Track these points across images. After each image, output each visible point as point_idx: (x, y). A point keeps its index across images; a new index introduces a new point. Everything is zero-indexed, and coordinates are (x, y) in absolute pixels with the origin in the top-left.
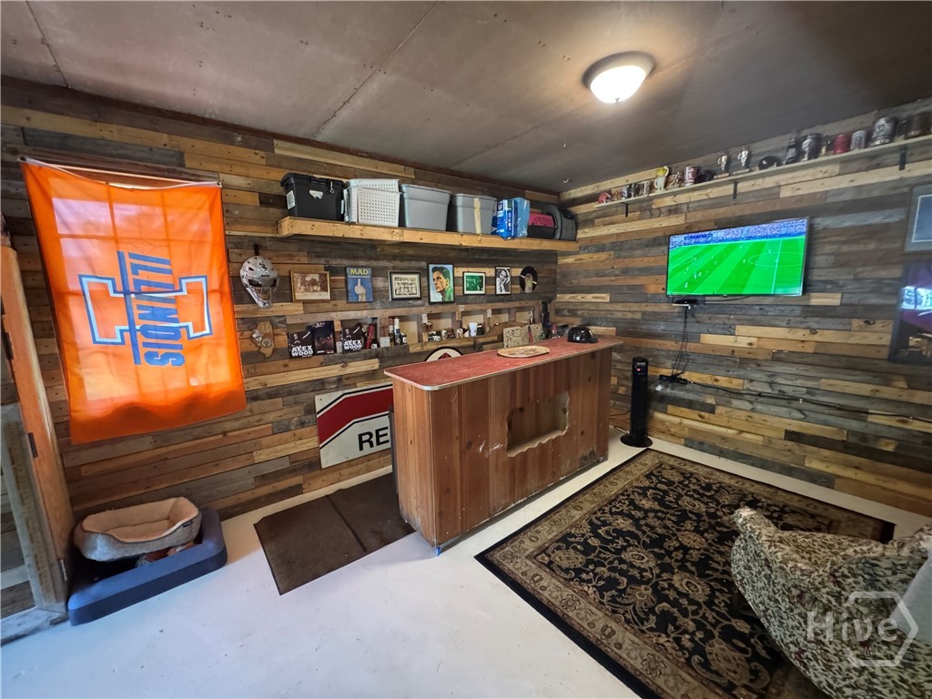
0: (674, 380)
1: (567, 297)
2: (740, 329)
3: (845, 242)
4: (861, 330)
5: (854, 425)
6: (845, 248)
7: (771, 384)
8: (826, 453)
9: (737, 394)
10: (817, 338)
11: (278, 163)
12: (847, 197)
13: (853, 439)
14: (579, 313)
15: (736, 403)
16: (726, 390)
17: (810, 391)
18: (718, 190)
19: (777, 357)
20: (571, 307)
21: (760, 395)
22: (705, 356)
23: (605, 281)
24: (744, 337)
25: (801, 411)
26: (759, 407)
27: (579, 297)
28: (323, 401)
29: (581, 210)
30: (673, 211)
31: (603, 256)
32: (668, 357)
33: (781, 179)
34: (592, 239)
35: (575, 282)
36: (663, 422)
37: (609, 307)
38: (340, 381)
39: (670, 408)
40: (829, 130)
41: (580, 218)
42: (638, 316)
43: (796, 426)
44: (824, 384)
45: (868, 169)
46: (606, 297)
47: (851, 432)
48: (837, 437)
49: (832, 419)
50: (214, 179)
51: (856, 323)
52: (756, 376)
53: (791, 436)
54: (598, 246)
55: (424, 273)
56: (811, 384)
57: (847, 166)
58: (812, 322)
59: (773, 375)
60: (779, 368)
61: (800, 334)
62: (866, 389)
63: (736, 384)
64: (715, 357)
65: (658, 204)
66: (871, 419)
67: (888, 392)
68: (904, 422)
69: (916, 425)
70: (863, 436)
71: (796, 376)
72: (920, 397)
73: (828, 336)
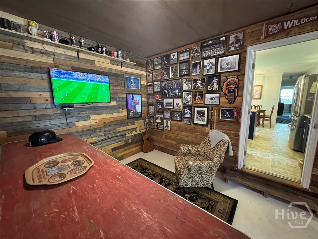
2: (92, 117)
4: (122, 112)
5: (124, 139)
7: (105, 135)
8: (121, 150)
9: (95, 143)
10: (113, 116)
12: (113, 72)
13: (125, 143)
17: (115, 133)
19: (106, 125)
21: (102, 140)
25: (113, 140)
26: (103, 145)
30: (44, 53)
43: (114, 146)
44: (118, 130)
45: (116, 65)
47: (125, 141)
48: (122, 144)
49: (120, 140)
51: (121, 110)
52: (100, 134)
53: (114, 149)
56: (114, 131)
57: (113, 62)
58: (112, 111)
59: (105, 131)
60: (106, 129)
61: (110, 116)
63: (95, 139)
65: (29, 44)
66: (127, 136)
67: (128, 127)
68: (131, 134)
69: (133, 134)
70: (126, 141)
71: (110, 130)
72: (133, 127)
73: (116, 115)
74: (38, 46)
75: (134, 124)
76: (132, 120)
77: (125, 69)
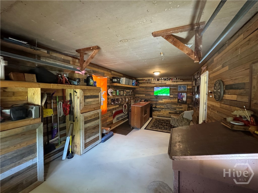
0: (155, 107)
1: (137, 95)
2: (163, 100)
5: (175, 110)
6: (173, 90)
7: (167, 107)
8: (173, 114)
9: (163, 108)
10: (171, 101)
11: (112, 74)
12: (173, 85)
13: (175, 112)
15: (163, 110)
16: (162, 108)
17: (171, 107)
18: (160, 82)
19: (167, 103)
20: (138, 97)
21: (166, 108)
22: (159, 104)
23: (144, 93)
24: (164, 101)
25: (170, 110)
26: (166, 110)
27: (140, 95)
28: (114, 112)
29: (140, 81)
30: (154, 84)
31: (144, 89)
32: (154, 104)
33: (167, 82)
34: (142, 86)
35: (139, 93)
36: (154, 114)
37: (145, 97)
38: (115, 109)
39: (155, 112)
40: (171, 77)
41: (140, 83)
42: (150, 98)
43: (170, 112)
44: (172, 106)
45: (174, 82)
46: (144, 95)
47: (175, 111)
48: (174, 112)
49: (173, 110)
50: (107, 77)
51: (175, 99)
52: (165, 106)
53: (170, 113)
54: (143, 87)
55: (123, 91)
56: (171, 106)
57: (172, 82)
58: (171, 99)
59: (167, 105)
60: (168, 105)
61: (170, 100)
62: (176, 106)
63: (163, 107)
65: (152, 82)
66: (177, 110)
67: (178, 106)
69: (180, 110)
70: (176, 112)
71: (169, 105)
72: (180, 107)
73: (172, 100)
74: (153, 82)
75: (181, 105)
76: (180, 104)
77: (178, 83)
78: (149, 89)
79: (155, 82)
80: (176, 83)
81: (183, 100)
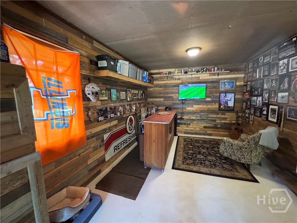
0: (181, 119)
1: (151, 100)
2: (194, 106)
3: (211, 89)
4: (214, 105)
5: (214, 123)
6: (211, 90)
7: (200, 117)
8: (211, 129)
9: (194, 120)
10: (207, 107)
11: (95, 49)
12: (211, 80)
13: (214, 126)
14: (155, 104)
15: (194, 122)
16: (192, 119)
17: (207, 117)
18: (188, 76)
19: (201, 112)
20: (152, 102)
21: (199, 120)
22: (187, 112)
23: (162, 95)
24: (196, 107)
25: (206, 122)
26: (198, 122)
27: (155, 99)
29: (155, 76)
30: (179, 79)
31: (161, 89)
32: (179, 113)
33: (200, 75)
34: (158, 84)
35: (153, 95)
36: (178, 129)
37: (164, 102)
38: (110, 129)
39: (180, 126)
40: (208, 67)
41: (154, 78)
42: (171, 104)
43: (205, 125)
44: (210, 116)
45: (213, 76)
46: (163, 99)
47: (214, 125)
48: (212, 126)
49: (211, 123)
51: (214, 104)
52: (197, 116)
53: (205, 127)
54: (160, 86)
55: (126, 91)
56: (207, 116)
57: (210, 75)
58: (207, 104)
59: (201, 115)
60: (202, 114)
61: (205, 106)
62: (215, 116)
63: (194, 118)
64: (189, 112)
65: (175, 77)
66: (217, 121)
67: (219, 116)
68: (221, 121)
69: (223, 121)
70: (216, 125)
71: (205, 115)
72: (223, 116)
73: (209, 106)
74: (177, 77)
75: (224, 114)
76: (223, 112)
77: (220, 77)
78: (171, 88)
79: (181, 77)
80: (216, 77)
81: (228, 105)
